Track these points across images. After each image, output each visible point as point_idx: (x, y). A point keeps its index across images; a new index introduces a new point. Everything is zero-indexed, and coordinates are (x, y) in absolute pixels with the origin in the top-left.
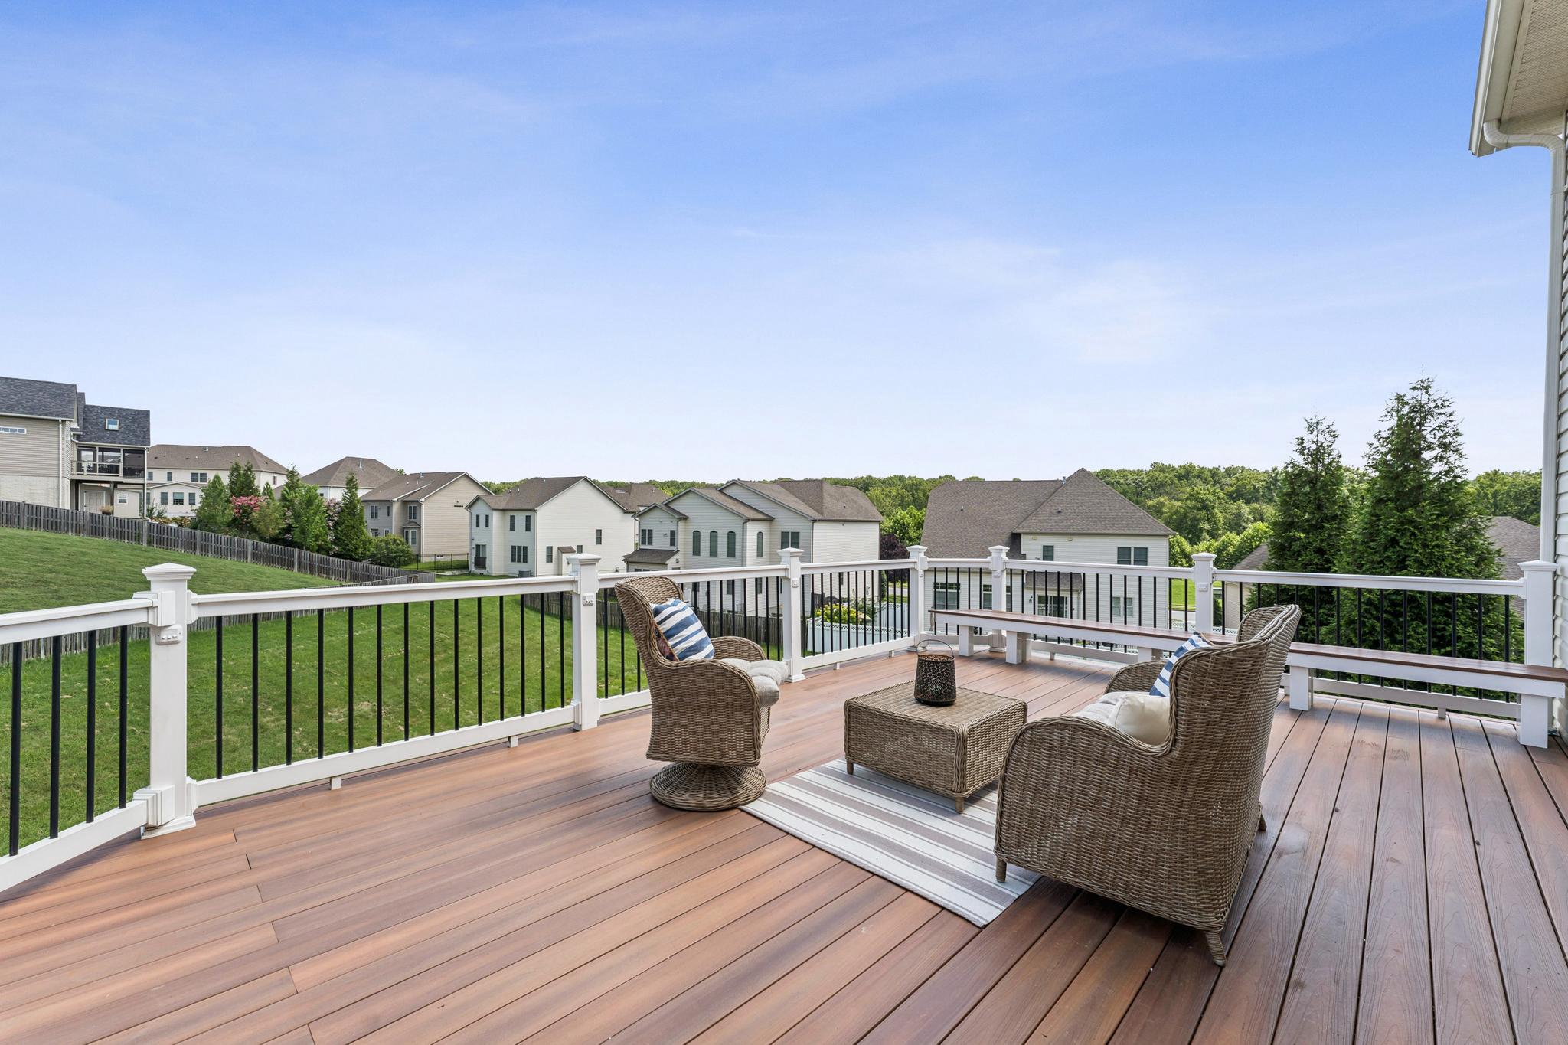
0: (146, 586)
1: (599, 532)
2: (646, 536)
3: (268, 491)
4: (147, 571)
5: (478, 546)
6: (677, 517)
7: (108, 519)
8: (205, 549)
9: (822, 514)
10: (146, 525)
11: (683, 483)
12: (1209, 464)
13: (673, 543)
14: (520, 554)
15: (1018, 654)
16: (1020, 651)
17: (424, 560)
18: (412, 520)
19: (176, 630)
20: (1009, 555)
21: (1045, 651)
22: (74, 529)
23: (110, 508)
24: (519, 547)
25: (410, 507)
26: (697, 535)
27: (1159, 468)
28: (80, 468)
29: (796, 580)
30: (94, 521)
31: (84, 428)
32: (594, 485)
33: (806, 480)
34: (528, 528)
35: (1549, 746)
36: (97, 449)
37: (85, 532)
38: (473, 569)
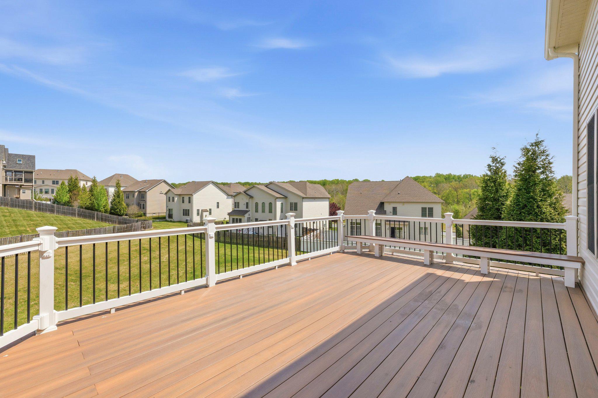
0: (38, 236)
1: (218, 203)
2: (236, 205)
3: (84, 188)
4: (38, 229)
5: (169, 210)
6: (249, 197)
7: (18, 200)
8: (58, 212)
9: (306, 195)
10: (34, 203)
11: (252, 183)
12: (457, 174)
13: (247, 207)
14: (187, 212)
15: (379, 253)
16: (380, 251)
17: (148, 215)
18: (143, 199)
19: (50, 252)
20: (376, 214)
21: (390, 252)
22: (4, 204)
23: (18, 196)
24: (186, 210)
25: (142, 194)
26: (257, 204)
27: (438, 175)
28: (6, 179)
29: (293, 225)
30: (12, 201)
31: (8, 163)
32: (215, 184)
33: (300, 182)
34: (189, 202)
35: (575, 287)
36: (13, 171)
37: (8, 206)
38: (167, 219)
